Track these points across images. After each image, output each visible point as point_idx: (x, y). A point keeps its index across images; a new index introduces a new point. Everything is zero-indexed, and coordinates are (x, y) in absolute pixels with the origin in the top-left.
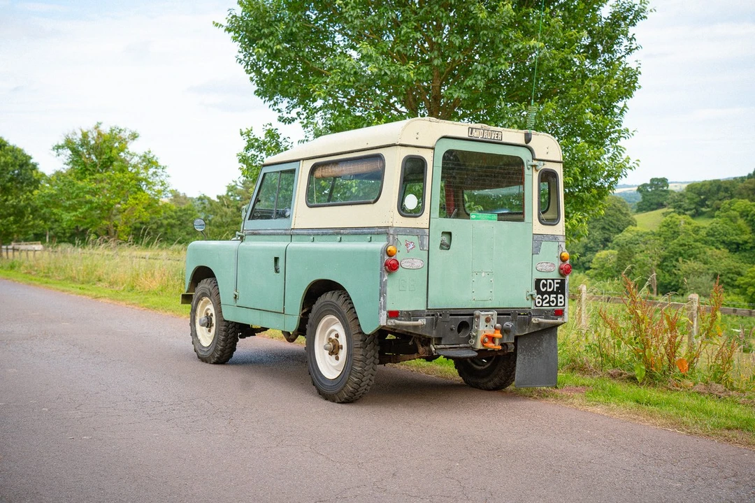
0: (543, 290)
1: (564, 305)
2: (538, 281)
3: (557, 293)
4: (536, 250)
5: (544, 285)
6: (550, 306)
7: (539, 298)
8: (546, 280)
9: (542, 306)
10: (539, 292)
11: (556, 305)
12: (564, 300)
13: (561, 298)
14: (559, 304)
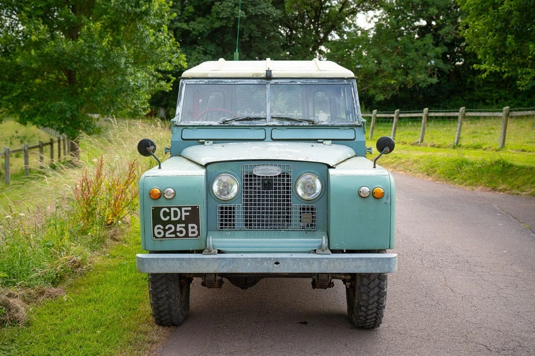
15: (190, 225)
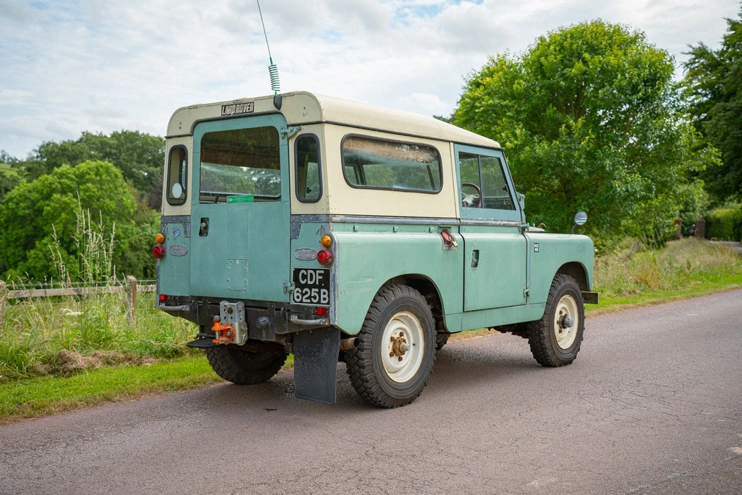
0: (303, 282)
1: (328, 303)
2: (297, 271)
3: (320, 287)
4: (295, 234)
5: (304, 277)
6: (312, 302)
7: (298, 292)
8: (306, 270)
9: (301, 302)
10: (298, 284)
11: (319, 302)
12: (329, 296)
13: (324, 293)
14: (322, 301)
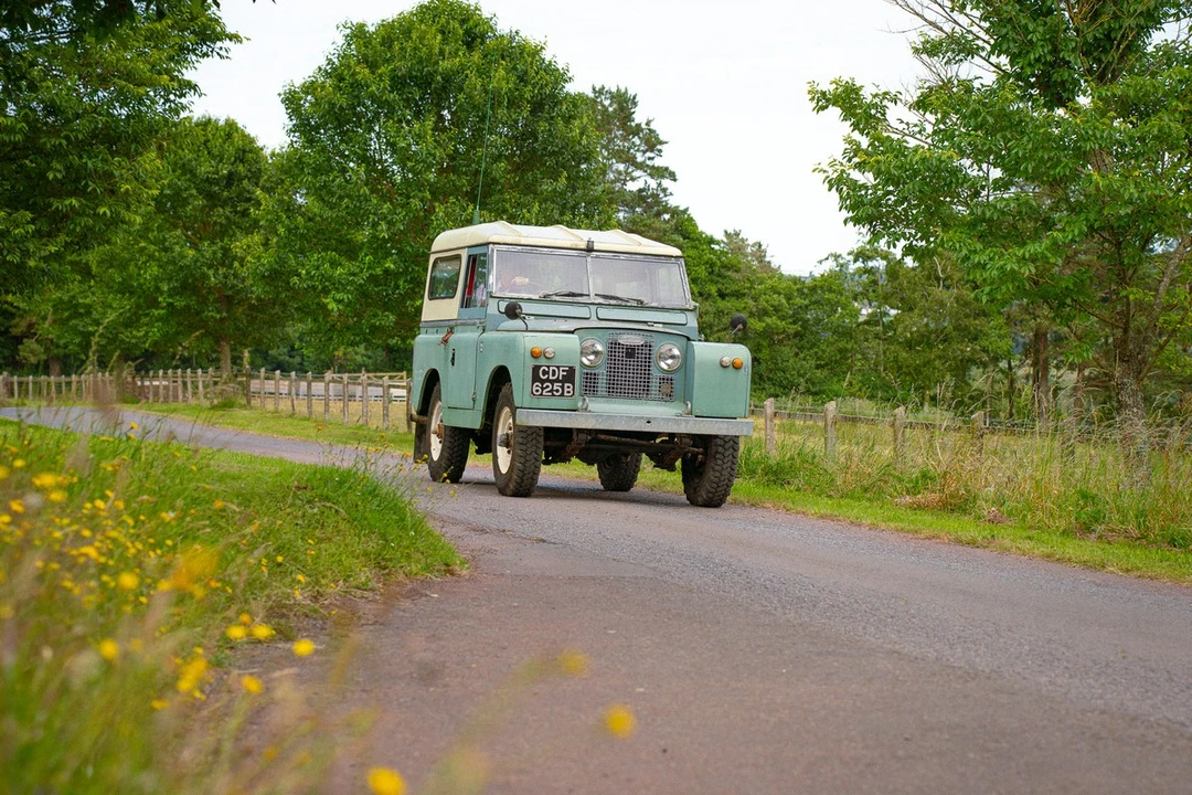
15: (566, 385)
